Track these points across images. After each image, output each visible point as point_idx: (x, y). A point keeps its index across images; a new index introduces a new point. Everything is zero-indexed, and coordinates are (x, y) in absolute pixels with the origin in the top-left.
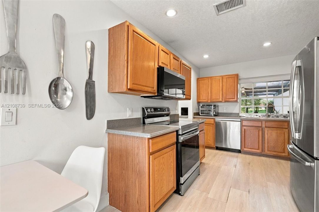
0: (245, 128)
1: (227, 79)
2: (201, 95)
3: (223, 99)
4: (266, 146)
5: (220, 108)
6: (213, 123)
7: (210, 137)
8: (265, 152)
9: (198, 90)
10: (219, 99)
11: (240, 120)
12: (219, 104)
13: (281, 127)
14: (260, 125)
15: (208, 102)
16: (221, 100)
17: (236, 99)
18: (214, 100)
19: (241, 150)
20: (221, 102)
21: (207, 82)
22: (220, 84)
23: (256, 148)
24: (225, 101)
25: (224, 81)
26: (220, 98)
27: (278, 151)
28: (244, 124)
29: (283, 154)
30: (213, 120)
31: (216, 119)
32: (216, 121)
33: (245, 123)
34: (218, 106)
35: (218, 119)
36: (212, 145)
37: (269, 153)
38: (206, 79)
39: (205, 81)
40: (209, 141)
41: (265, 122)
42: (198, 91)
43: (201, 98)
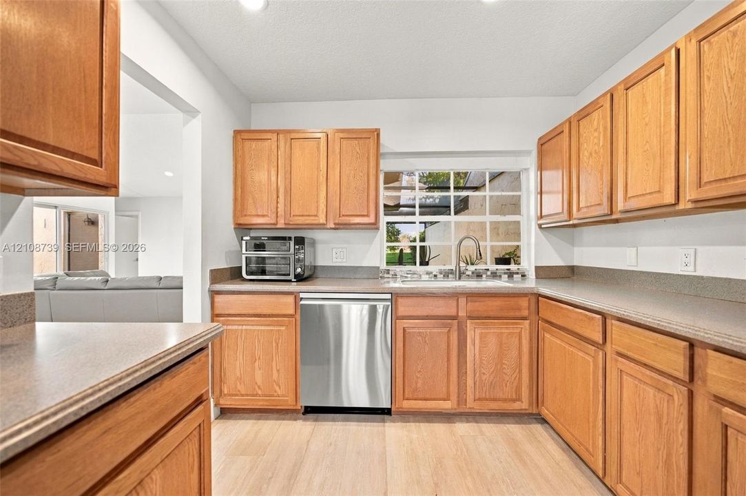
0: (406, 323)
1: (344, 142)
2: (251, 201)
3: (331, 216)
4: (470, 382)
5: (320, 248)
6: (292, 311)
7: (278, 371)
8: (466, 405)
9: (239, 179)
10: (316, 216)
11: (389, 296)
12: (318, 235)
13: (512, 314)
14: (453, 312)
15: (278, 226)
16: (322, 220)
17: (371, 219)
18: (300, 220)
19: (393, 410)
20: (321, 227)
21: (274, 147)
22: (319, 162)
23: (442, 396)
24: (339, 227)
25: (333, 152)
26: (320, 212)
27: (505, 396)
28: (402, 310)
29: (517, 406)
30: (291, 299)
31: (302, 295)
32: (302, 302)
33: (404, 307)
34: (313, 243)
35: (311, 294)
36: (290, 403)
37: (477, 407)
38: (268, 136)
39: (267, 143)
40: (277, 388)
41: (465, 299)
42: (239, 183)
43: (251, 209)
